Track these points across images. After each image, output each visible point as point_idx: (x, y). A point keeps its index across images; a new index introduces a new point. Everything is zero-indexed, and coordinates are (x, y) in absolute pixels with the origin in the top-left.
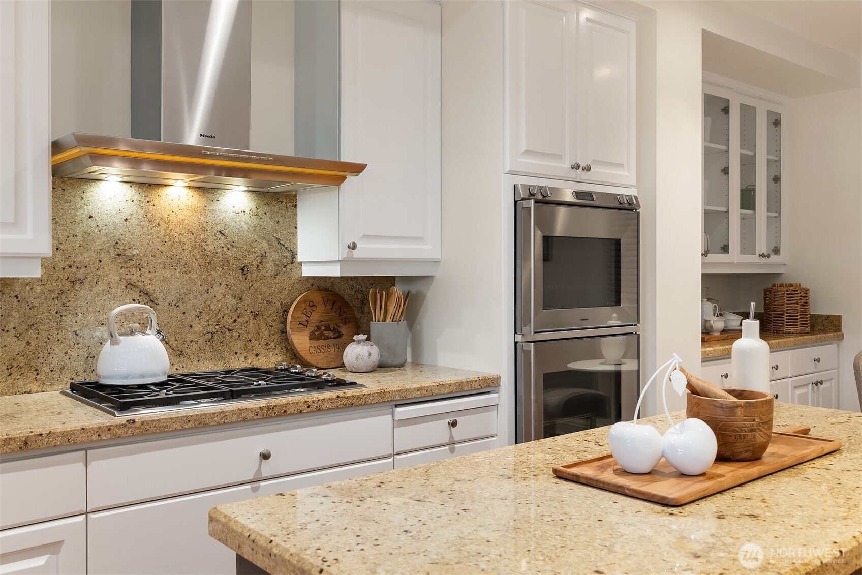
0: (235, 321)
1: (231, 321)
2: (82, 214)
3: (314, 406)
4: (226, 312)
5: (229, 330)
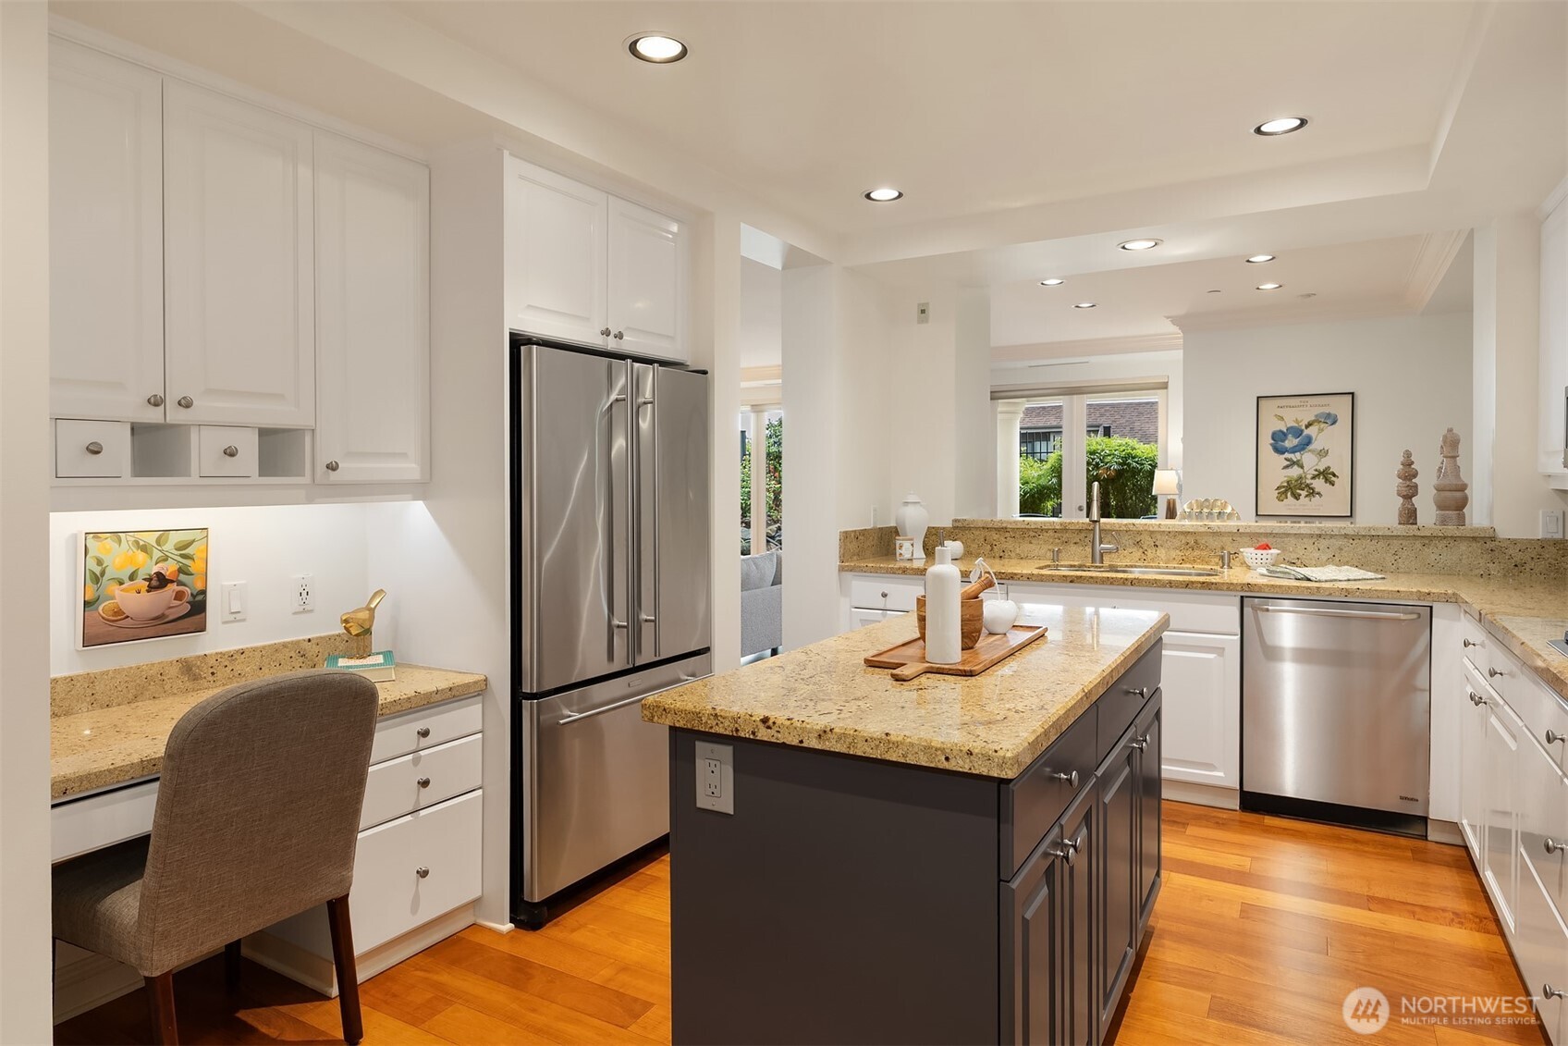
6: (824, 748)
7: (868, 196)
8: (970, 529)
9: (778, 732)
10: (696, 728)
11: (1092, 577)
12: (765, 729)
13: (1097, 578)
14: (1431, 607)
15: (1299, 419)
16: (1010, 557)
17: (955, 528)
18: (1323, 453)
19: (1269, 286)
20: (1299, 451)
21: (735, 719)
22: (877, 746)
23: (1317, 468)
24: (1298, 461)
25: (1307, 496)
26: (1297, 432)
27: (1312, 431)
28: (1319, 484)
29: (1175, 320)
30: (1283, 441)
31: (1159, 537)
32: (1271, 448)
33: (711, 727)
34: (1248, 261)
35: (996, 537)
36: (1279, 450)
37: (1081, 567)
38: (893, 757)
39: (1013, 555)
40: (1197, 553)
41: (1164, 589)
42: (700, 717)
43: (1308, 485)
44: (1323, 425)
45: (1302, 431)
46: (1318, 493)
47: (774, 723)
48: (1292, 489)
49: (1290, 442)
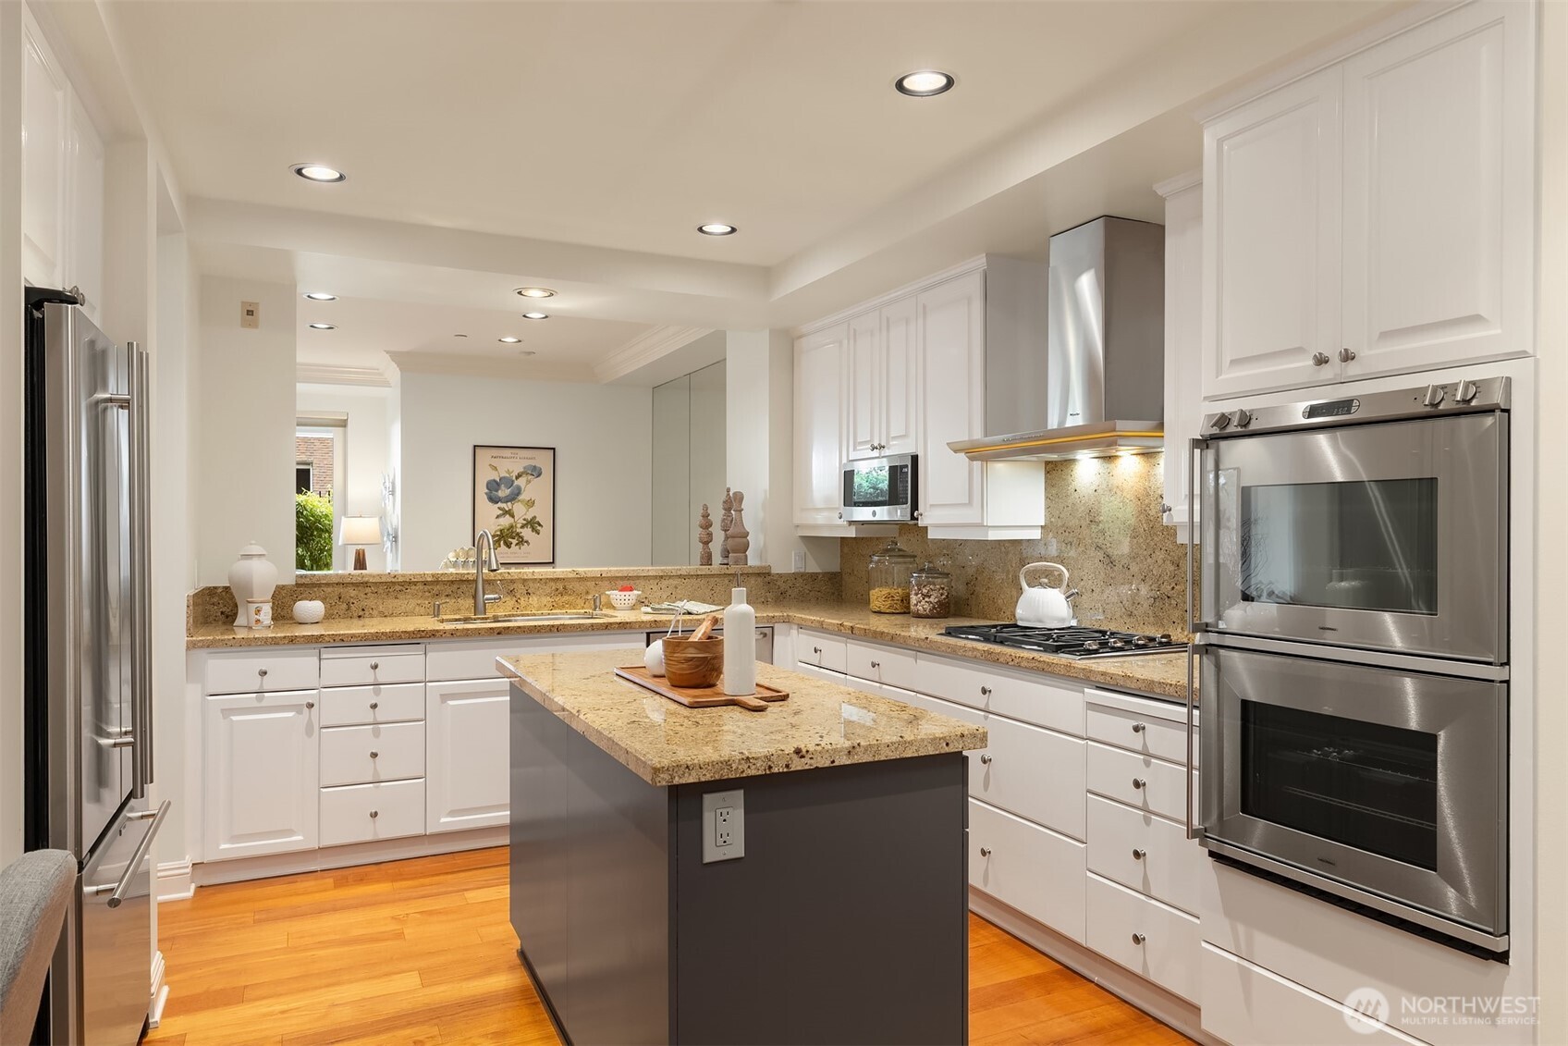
0: (1173, 588)
1: (1170, 588)
2: (1071, 488)
3: (1016, 661)
4: (1166, 578)
5: (1168, 597)
6: (854, 762)
7: (299, 172)
8: (319, 585)
9: (811, 758)
10: (726, 777)
11: (519, 627)
12: (798, 759)
13: (524, 627)
14: (772, 627)
15: (511, 470)
16: (371, 616)
17: (298, 585)
18: (530, 504)
19: (510, 340)
20: (511, 501)
21: (768, 758)
22: (896, 748)
23: (526, 517)
24: (510, 510)
25: (517, 545)
26: (509, 483)
27: (521, 482)
28: (527, 533)
29: (395, 356)
30: (497, 491)
31: (531, 585)
32: (485, 497)
33: (742, 772)
34: (524, 316)
35: (353, 593)
36: (493, 500)
37: (466, 620)
38: (909, 754)
39: (375, 613)
40: (566, 598)
41: (588, 633)
42: (731, 765)
43: (518, 534)
44: (530, 477)
45: (513, 481)
46: (526, 542)
47: (807, 751)
48: (506, 537)
49: (503, 492)
